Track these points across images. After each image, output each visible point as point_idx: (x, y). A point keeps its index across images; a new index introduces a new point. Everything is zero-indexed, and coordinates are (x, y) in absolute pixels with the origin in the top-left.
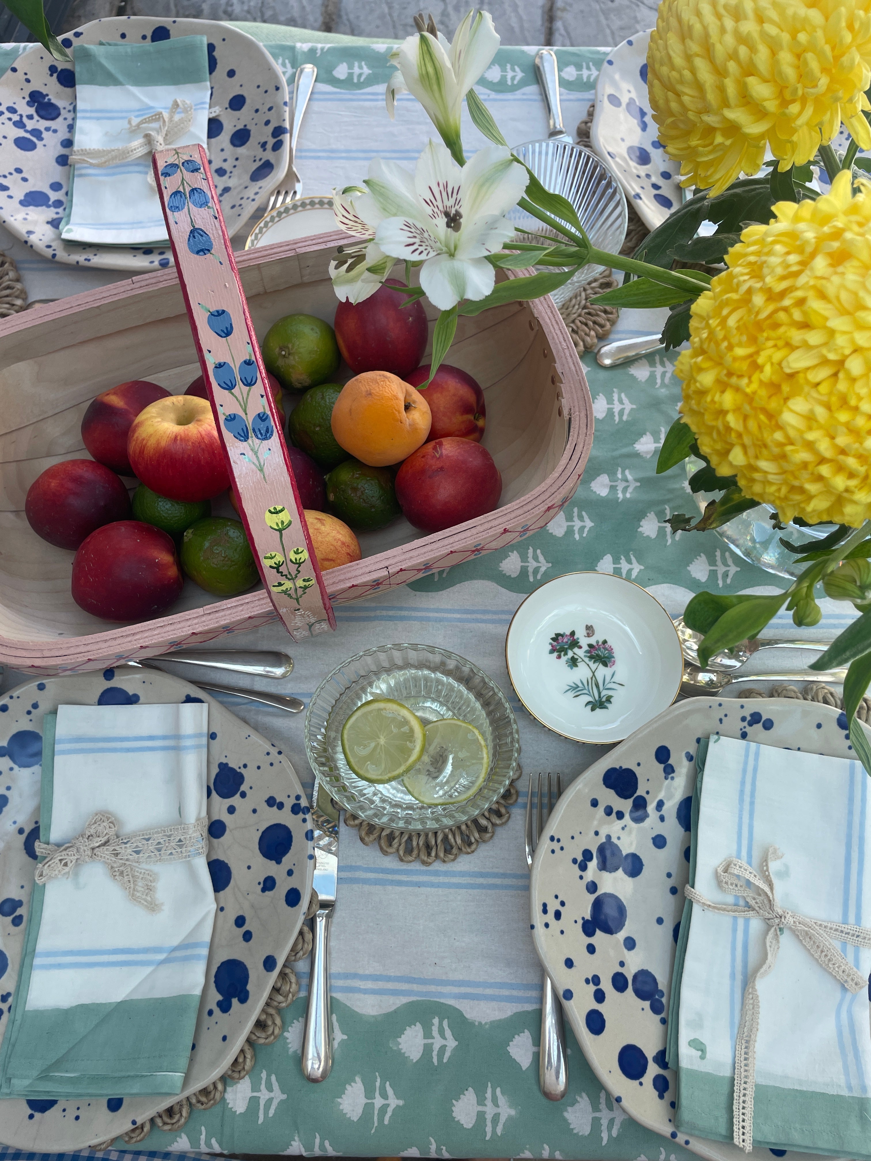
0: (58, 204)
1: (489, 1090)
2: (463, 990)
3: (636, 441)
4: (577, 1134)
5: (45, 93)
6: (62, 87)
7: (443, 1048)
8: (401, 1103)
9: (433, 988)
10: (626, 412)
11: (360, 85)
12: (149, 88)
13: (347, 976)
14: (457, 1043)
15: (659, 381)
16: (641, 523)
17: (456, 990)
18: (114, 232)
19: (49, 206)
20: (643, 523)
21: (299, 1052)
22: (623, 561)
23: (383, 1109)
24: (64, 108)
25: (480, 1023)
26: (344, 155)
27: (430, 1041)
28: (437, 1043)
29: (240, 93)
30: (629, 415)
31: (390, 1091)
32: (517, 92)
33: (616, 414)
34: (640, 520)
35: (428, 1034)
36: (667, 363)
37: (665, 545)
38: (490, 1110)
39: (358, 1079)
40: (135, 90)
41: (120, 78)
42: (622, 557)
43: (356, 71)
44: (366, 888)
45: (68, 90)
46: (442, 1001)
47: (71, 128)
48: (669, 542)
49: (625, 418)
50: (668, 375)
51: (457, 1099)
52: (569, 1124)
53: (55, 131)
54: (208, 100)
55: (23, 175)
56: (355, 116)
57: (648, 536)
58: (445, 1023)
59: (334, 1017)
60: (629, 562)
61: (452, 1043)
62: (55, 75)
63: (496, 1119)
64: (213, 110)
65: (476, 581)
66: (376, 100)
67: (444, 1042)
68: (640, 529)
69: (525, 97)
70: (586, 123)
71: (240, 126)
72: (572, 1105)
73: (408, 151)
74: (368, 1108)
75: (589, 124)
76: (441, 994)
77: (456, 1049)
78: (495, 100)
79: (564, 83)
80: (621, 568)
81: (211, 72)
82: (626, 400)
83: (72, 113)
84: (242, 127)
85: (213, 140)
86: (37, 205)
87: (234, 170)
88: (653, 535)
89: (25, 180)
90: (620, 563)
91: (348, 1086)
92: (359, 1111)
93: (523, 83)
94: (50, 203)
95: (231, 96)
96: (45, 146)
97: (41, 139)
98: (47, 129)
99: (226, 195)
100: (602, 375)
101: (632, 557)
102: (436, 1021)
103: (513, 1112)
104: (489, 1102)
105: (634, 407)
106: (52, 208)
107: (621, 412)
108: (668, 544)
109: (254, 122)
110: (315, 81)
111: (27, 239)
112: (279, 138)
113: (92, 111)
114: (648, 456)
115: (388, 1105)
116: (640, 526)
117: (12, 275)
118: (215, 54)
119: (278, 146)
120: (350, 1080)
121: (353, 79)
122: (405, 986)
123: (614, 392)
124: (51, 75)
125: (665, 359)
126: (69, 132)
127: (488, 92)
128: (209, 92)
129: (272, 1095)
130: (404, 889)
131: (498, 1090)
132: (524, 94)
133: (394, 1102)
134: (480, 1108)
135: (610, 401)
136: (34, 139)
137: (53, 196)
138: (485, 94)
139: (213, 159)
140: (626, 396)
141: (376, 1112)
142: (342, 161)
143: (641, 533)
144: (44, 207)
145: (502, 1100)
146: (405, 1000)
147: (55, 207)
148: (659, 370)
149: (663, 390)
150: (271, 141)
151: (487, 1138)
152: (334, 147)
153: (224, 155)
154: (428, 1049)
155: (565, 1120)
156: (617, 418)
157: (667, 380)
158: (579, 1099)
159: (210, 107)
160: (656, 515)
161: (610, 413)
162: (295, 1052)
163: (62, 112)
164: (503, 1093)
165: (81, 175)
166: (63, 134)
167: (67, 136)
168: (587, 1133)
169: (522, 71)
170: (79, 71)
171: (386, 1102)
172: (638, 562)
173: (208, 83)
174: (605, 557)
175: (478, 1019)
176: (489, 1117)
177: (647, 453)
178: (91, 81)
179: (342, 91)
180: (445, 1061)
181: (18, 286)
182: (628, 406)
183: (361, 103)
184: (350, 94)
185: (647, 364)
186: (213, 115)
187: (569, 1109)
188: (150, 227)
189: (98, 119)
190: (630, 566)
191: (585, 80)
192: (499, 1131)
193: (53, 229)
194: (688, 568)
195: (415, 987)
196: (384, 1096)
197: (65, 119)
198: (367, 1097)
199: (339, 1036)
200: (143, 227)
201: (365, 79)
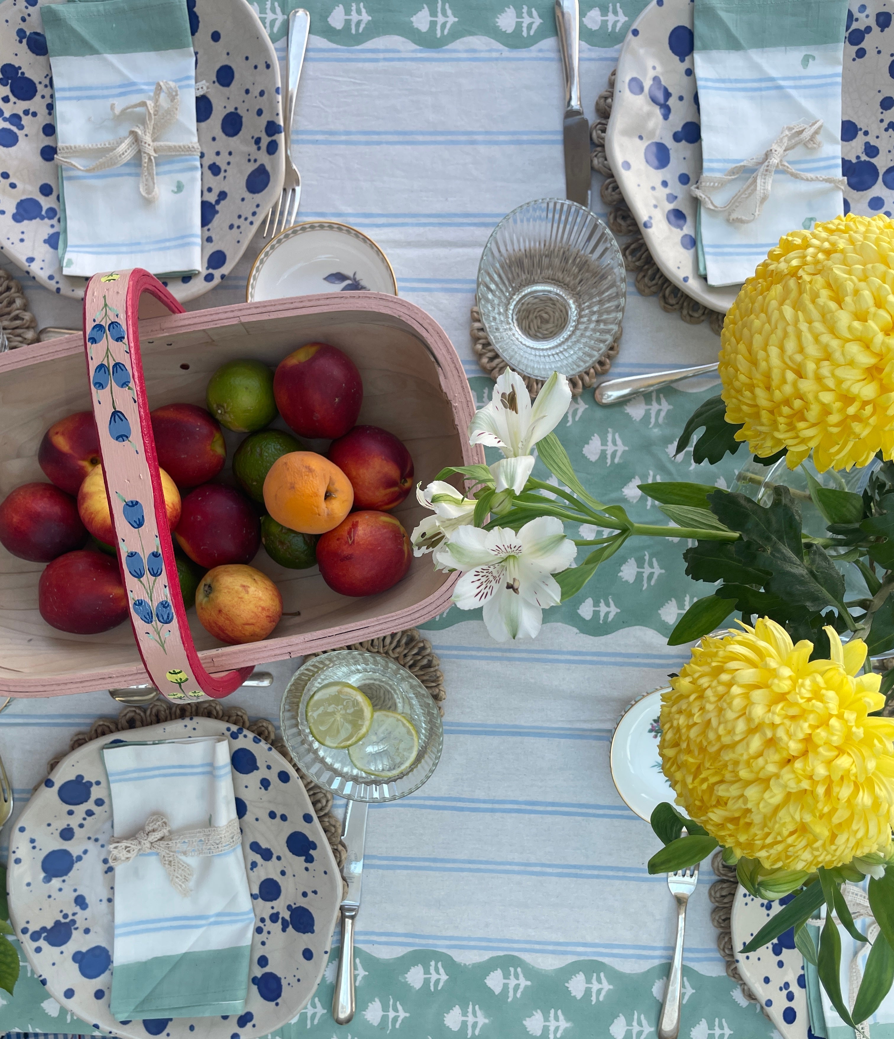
0: (52, 213)
1: (471, 1007)
2: (453, 943)
3: (625, 485)
4: (532, 1035)
5: (17, 66)
6: (34, 55)
7: (438, 981)
8: (407, 1015)
9: (431, 942)
10: (619, 454)
11: (359, 39)
12: (128, 55)
13: (366, 933)
14: (448, 977)
15: (653, 420)
16: (622, 568)
17: (448, 943)
18: (114, 258)
19: (42, 218)
20: (624, 568)
21: (334, 982)
22: (602, 604)
23: (395, 1019)
24: (40, 83)
25: (465, 964)
26: (343, 138)
27: (428, 976)
28: (434, 977)
29: (227, 63)
30: (621, 457)
31: (400, 1007)
32: (532, 48)
33: (609, 457)
34: (620, 565)
35: (427, 972)
36: (663, 401)
37: (641, 590)
38: (470, 1019)
39: (377, 1000)
40: (112, 58)
41: (96, 44)
42: (602, 601)
43: (354, 17)
44: (380, 872)
45: (41, 58)
46: (437, 950)
47: (50, 107)
48: (645, 586)
49: (616, 460)
50: (663, 414)
51: (448, 1012)
52: (526, 1028)
53: (34, 114)
54: (193, 73)
55: (11, 180)
56: (354, 83)
57: (627, 581)
58: (440, 965)
59: (358, 961)
60: (608, 605)
61: (444, 977)
62: (25, 41)
63: (475, 1025)
64: (200, 84)
65: (472, 622)
66: (376, 60)
67: (438, 977)
68: (620, 574)
69: (541, 55)
70: (606, 98)
71: (231, 109)
72: (530, 1017)
73: (412, 133)
74: (384, 1019)
75: (609, 100)
76: (436, 946)
77: (447, 981)
78: (508, 59)
79: (586, 34)
80: (599, 611)
81: (193, 33)
82: (619, 441)
83: (49, 87)
84: (233, 110)
85: (203, 124)
86: (31, 219)
87: (228, 168)
88: (631, 579)
89: (13, 186)
90: (599, 606)
91: (370, 1004)
92: (379, 1020)
93: (540, 35)
94: (43, 213)
95: (217, 67)
96: (26, 135)
97: (21, 127)
98: (26, 112)
99: (222, 202)
100: (599, 413)
101: (610, 600)
102: (433, 963)
103: (487, 1021)
104: (470, 1014)
105: (627, 448)
106: (46, 220)
107: (614, 454)
108: (644, 588)
109: (246, 106)
110: (309, 33)
111: (28, 269)
112: (274, 138)
113: (70, 89)
114: (635, 501)
115: (399, 1016)
116: (621, 571)
117: (19, 302)
118: (195, 9)
119: (272, 148)
120: (372, 1000)
121: (350, 29)
122: (411, 940)
123: (608, 432)
124: (21, 42)
125: (661, 396)
126: (50, 114)
127: (501, 47)
128: (194, 59)
129: (316, 1010)
130: (409, 871)
131: (477, 1007)
132: (540, 51)
133: (402, 1014)
134: (464, 1018)
135: (604, 442)
136: (14, 129)
137: (46, 203)
138: (497, 51)
139: (205, 151)
140: (620, 436)
141: (390, 1020)
142: (342, 146)
143: (621, 578)
144: (38, 219)
145: (479, 1013)
146: (410, 949)
147: (50, 218)
148: (655, 407)
149: (656, 430)
150: (265, 140)
151: (469, 1037)
152: (332, 127)
153: (217, 146)
154: (427, 982)
155: (524, 1026)
156: (609, 461)
157: (661, 420)
158: (535, 1013)
159: (196, 83)
160: (636, 561)
161: (603, 454)
162: (331, 983)
163: (39, 87)
164: (480, 1008)
165: (70, 178)
166: (43, 119)
167: (47, 120)
168: (538, 1035)
169: (540, 17)
170: (50, 37)
171: (397, 1014)
172: (616, 606)
173: (192, 49)
174: (587, 600)
175: (463, 962)
176: (470, 1024)
177: (634, 498)
178: (65, 52)
179: (339, 47)
180: (439, 988)
181: (27, 316)
182: (621, 448)
183: (360, 65)
184: (349, 51)
185: (644, 402)
186: (200, 93)
187: (527, 1019)
188: (149, 251)
189: (78, 99)
190: (608, 609)
191: (610, 30)
192: (477, 1032)
193: (51, 250)
194: (659, 612)
195: (417, 941)
196: (396, 1010)
197: (43, 97)
198: (383, 1011)
199: (362, 973)
200: (142, 252)
201: (365, 29)
